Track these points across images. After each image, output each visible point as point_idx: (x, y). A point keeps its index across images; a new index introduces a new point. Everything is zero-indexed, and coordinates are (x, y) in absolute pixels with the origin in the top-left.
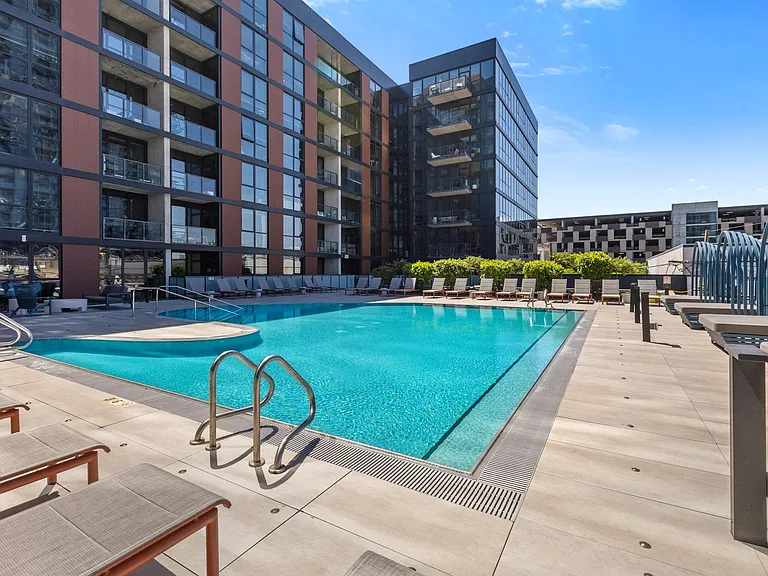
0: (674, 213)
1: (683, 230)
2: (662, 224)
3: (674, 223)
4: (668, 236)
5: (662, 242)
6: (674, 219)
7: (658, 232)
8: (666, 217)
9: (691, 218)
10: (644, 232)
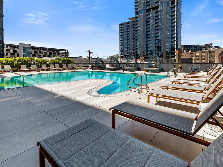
0: (20, 46)
1: (22, 51)
2: (16, 49)
3: (20, 49)
4: (18, 52)
5: (16, 54)
6: (20, 48)
7: (14, 51)
8: (17, 46)
9: (24, 48)
10: (10, 51)
